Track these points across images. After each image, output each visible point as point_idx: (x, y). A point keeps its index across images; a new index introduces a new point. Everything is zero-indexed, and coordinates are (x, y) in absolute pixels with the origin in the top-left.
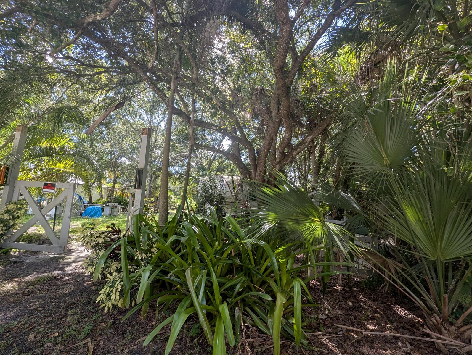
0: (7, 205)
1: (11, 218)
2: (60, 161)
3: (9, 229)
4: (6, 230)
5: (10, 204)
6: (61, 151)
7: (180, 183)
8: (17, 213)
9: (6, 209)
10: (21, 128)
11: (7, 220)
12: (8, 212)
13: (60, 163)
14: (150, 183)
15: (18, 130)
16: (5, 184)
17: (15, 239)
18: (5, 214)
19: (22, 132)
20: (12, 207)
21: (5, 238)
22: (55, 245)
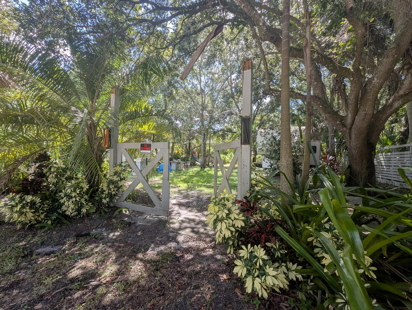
0: (114, 167)
1: (119, 179)
2: (145, 123)
3: (118, 189)
4: (116, 191)
5: (116, 166)
6: (146, 113)
7: (223, 140)
8: (123, 174)
9: (114, 171)
10: (114, 90)
11: (117, 182)
12: (116, 173)
13: (145, 125)
14: (204, 141)
15: (112, 93)
16: (110, 147)
17: (124, 199)
18: (114, 176)
19: (115, 94)
20: (118, 169)
21: (117, 198)
22: (157, 207)
